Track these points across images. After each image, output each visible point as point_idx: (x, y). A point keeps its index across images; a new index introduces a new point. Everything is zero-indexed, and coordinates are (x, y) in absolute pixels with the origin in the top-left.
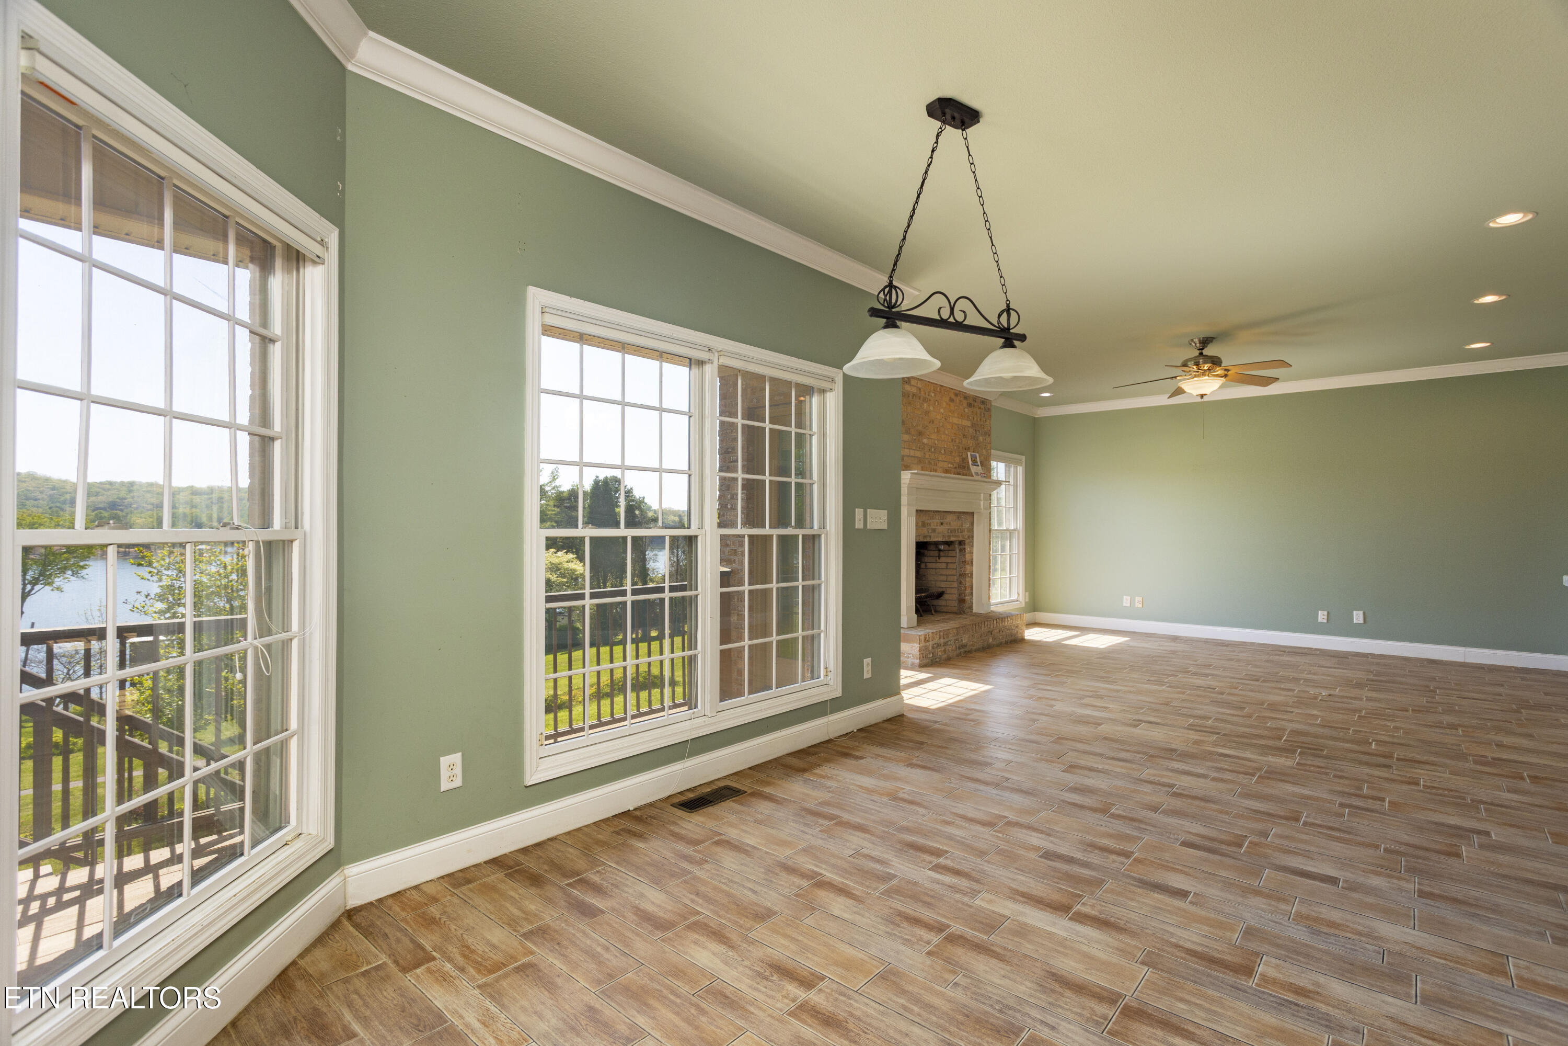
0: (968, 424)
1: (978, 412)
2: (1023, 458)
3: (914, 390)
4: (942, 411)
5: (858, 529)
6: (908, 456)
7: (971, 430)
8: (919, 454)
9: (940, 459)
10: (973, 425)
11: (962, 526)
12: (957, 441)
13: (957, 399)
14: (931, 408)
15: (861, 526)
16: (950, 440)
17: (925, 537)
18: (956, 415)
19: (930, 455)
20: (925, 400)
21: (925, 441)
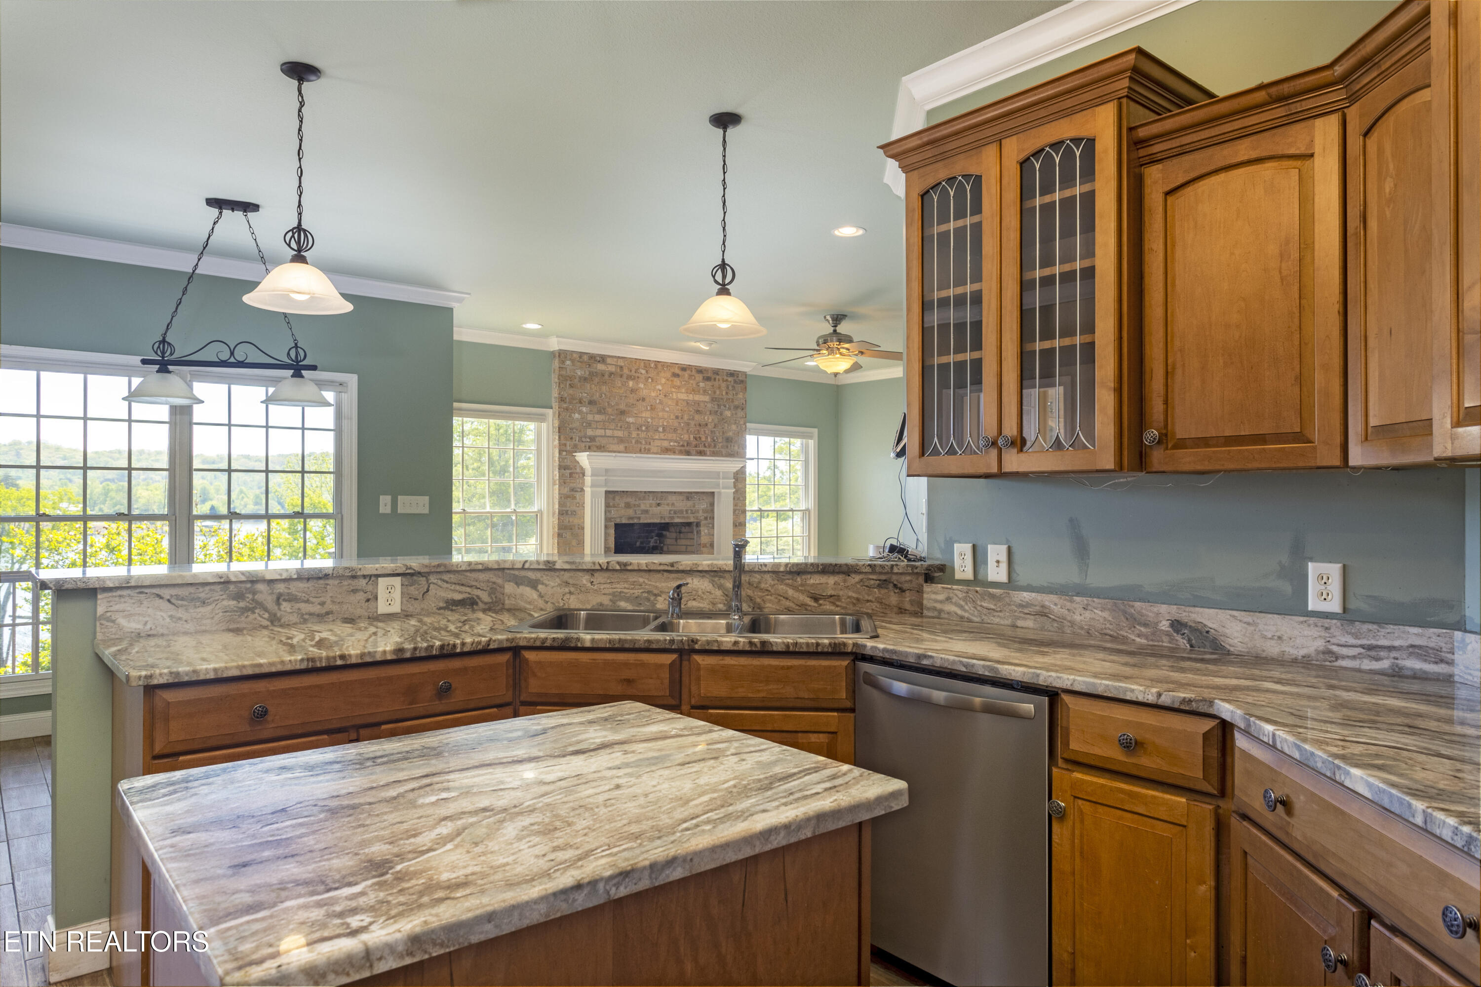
0: (707, 398)
1: (724, 385)
2: (815, 431)
3: (612, 369)
4: (660, 387)
5: (384, 515)
6: (602, 436)
7: (709, 405)
8: (619, 434)
9: (657, 437)
10: (713, 400)
11: (694, 506)
12: (686, 417)
13: (686, 374)
14: (641, 385)
15: (388, 510)
16: (672, 417)
17: (632, 518)
18: (683, 390)
19: (638, 435)
20: (630, 378)
21: (631, 420)
